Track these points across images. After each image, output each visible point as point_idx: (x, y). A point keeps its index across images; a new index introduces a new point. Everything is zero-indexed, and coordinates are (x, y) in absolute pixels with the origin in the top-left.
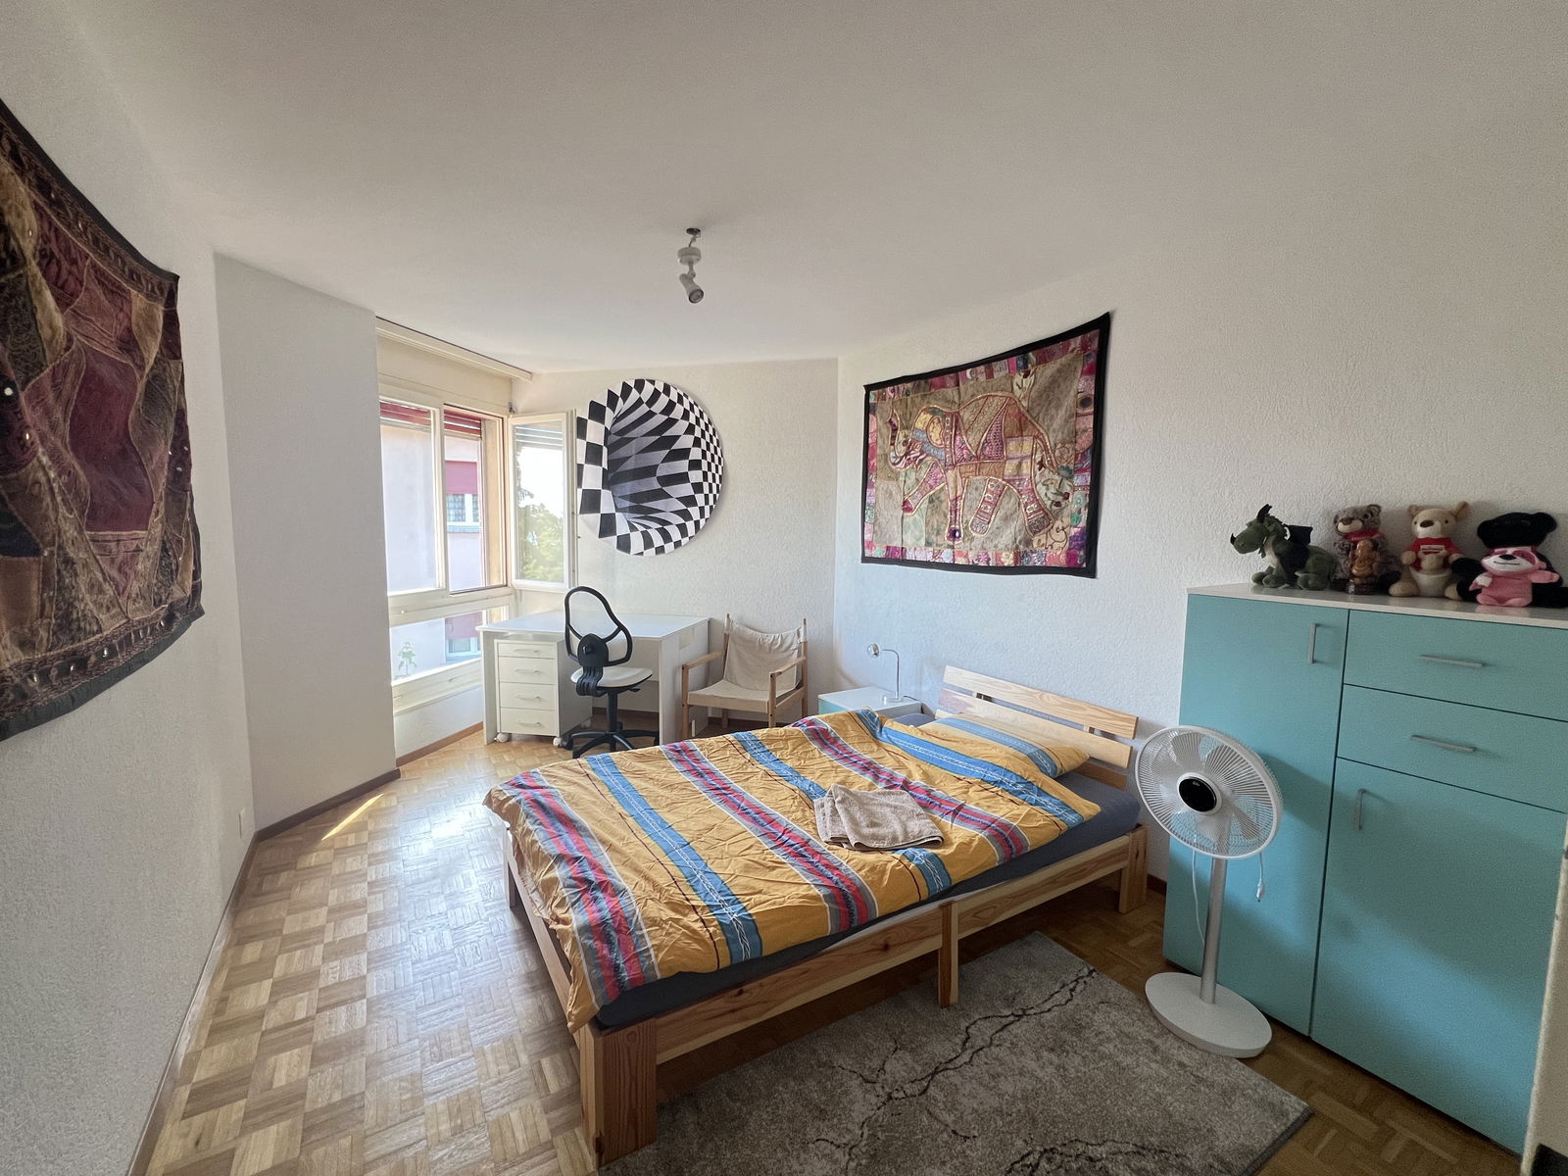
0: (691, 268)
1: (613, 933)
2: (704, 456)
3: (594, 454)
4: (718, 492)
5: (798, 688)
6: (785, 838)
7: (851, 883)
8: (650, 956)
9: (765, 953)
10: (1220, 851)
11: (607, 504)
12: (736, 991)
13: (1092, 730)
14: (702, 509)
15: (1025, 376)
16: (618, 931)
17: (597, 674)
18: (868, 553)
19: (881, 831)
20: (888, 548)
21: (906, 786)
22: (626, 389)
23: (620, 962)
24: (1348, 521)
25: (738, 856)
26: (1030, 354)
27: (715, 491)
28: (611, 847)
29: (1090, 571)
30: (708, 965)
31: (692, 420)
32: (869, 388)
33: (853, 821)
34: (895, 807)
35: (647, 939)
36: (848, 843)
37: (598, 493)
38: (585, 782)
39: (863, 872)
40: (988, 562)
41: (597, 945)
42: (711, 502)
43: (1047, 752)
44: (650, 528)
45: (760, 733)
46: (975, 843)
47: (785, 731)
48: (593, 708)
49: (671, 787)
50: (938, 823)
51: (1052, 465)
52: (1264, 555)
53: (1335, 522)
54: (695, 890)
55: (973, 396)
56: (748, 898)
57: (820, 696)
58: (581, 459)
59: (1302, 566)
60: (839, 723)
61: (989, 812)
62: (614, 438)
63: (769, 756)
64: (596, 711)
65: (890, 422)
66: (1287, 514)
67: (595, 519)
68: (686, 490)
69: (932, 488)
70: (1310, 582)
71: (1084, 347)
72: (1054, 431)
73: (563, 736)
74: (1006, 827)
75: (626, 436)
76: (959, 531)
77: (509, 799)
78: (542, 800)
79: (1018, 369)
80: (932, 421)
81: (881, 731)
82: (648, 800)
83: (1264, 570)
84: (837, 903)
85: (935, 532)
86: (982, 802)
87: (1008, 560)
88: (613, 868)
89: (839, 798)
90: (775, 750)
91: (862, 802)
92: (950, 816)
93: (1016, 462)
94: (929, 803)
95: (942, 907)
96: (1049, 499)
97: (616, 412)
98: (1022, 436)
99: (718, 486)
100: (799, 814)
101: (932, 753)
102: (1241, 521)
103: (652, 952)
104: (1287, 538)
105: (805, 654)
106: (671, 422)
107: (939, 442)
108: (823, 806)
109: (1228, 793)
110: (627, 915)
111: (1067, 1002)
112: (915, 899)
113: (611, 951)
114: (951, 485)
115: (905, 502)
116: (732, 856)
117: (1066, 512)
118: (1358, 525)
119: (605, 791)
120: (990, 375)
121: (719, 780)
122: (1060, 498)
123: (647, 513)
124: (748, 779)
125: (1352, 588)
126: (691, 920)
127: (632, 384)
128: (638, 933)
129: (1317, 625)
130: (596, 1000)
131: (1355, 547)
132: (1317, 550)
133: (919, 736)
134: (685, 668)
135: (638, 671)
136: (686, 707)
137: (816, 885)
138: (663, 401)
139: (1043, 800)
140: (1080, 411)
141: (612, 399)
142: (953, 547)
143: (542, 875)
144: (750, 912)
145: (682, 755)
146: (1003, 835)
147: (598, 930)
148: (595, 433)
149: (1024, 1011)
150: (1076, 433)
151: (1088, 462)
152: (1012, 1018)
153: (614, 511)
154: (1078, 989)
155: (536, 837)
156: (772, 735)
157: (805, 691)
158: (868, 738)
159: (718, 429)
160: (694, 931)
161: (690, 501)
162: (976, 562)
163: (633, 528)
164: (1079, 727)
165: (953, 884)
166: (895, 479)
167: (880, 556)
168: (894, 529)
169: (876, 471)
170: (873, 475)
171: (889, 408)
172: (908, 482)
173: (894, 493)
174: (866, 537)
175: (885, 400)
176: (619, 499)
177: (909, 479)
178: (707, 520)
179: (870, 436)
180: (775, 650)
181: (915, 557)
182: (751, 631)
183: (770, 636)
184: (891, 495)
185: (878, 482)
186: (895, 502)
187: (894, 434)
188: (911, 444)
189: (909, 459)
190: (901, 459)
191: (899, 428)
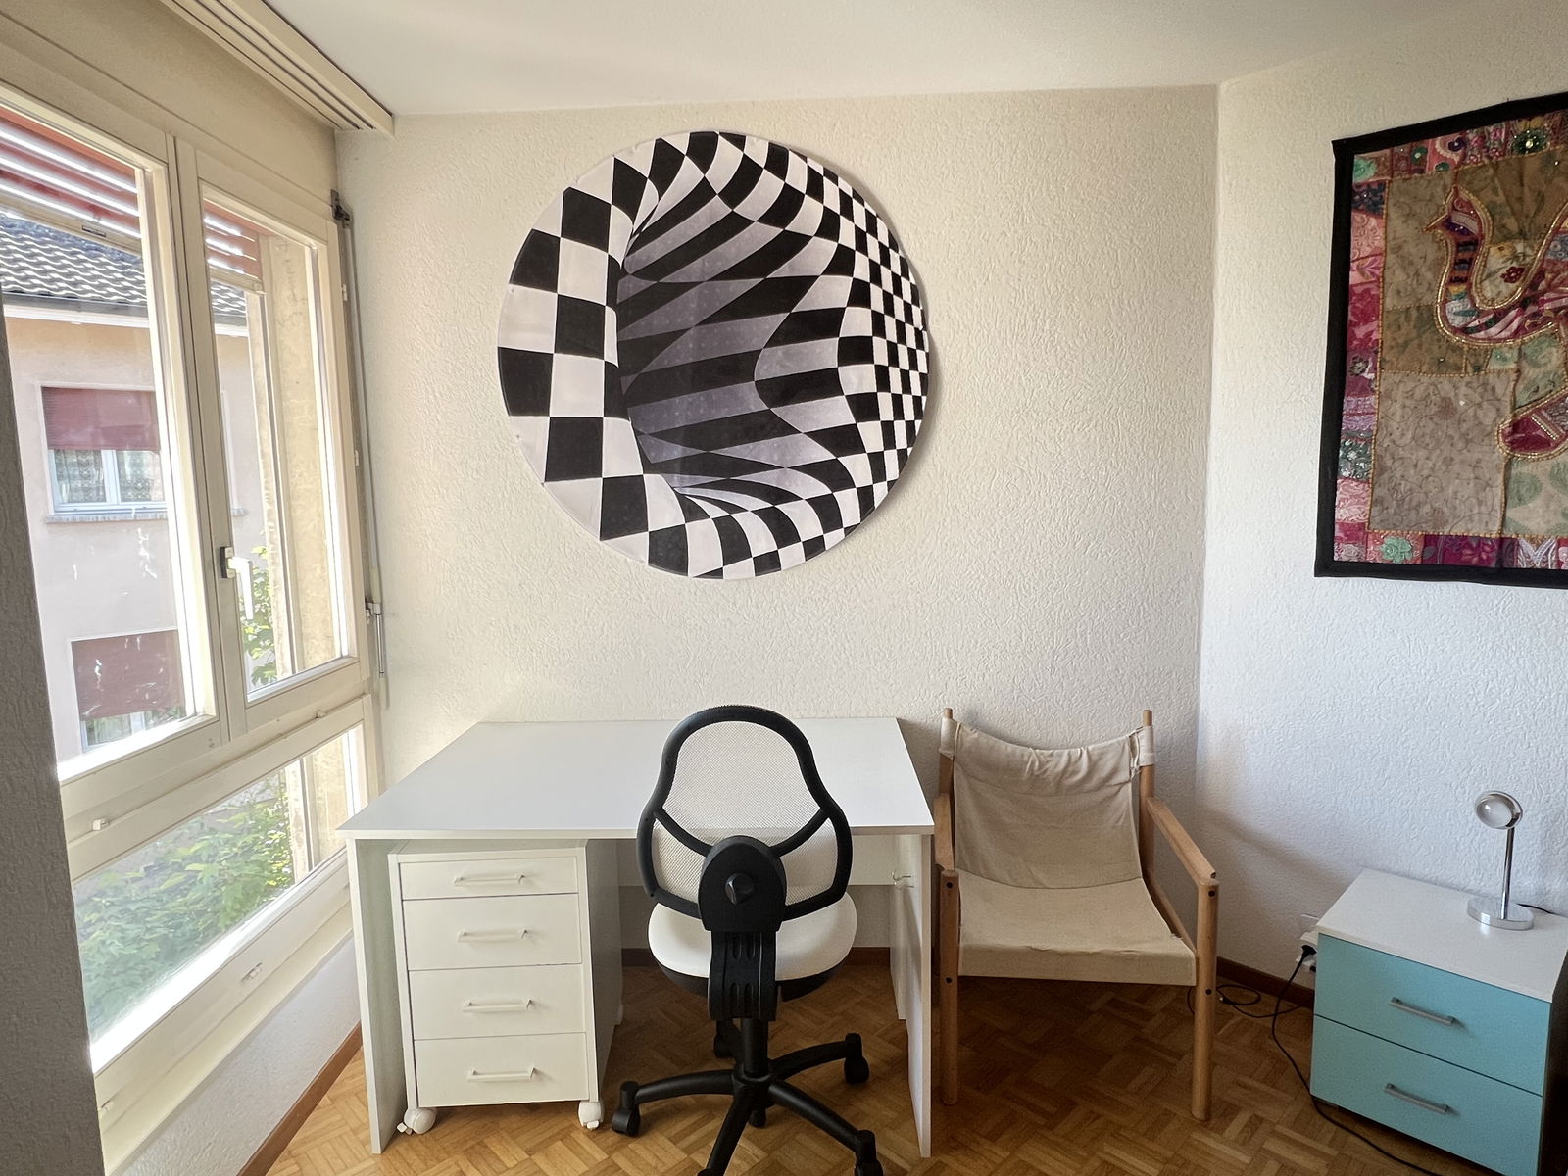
2: (879, 328)
3: (578, 328)
4: (919, 413)
11: (620, 454)
14: (877, 460)
17: (761, 951)
18: (1345, 552)
20: (1428, 540)
22: (666, 161)
27: (909, 413)
31: (847, 238)
32: (1346, 151)
37: (592, 427)
42: (901, 440)
44: (740, 509)
58: (547, 340)
62: (631, 287)
65: (1449, 225)
67: (588, 491)
68: (835, 412)
97: (642, 214)
99: (917, 400)
105: (1150, 790)
106: (793, 243)
115: (1516, 426)
123: (731, 475)
127: (682, 145)
136: (955, 983)
138: (768, 189)
141: (627, 184)
148: (583, 273)
153: (637, 469)
161: (844, 440)
163: (692, 512)
166: (1470, 369)
167: (1398, 560)
168: (1456, 493)
169: (1376, 352)
170: (1367, 362)
171: (1439, 189)
172: (1530, 372)
173: (1462, 403)
174: (1342, 514)
175: (1422, 171)
176: (653, 440)
177: (1535, 365)
178: (891, 484)
179: (1354, 265)
180: (1072, 787)
181: (1560, 563)
182: (1011, 747)
183: (1060, 755)
184: (1447, 408)
185: (1389, 378)
186: (1465, 426)
187: (1466, 255)
188: (1541, 275)
189: (1535, 315)
190: (1498, 316)
191: (1487, 238)
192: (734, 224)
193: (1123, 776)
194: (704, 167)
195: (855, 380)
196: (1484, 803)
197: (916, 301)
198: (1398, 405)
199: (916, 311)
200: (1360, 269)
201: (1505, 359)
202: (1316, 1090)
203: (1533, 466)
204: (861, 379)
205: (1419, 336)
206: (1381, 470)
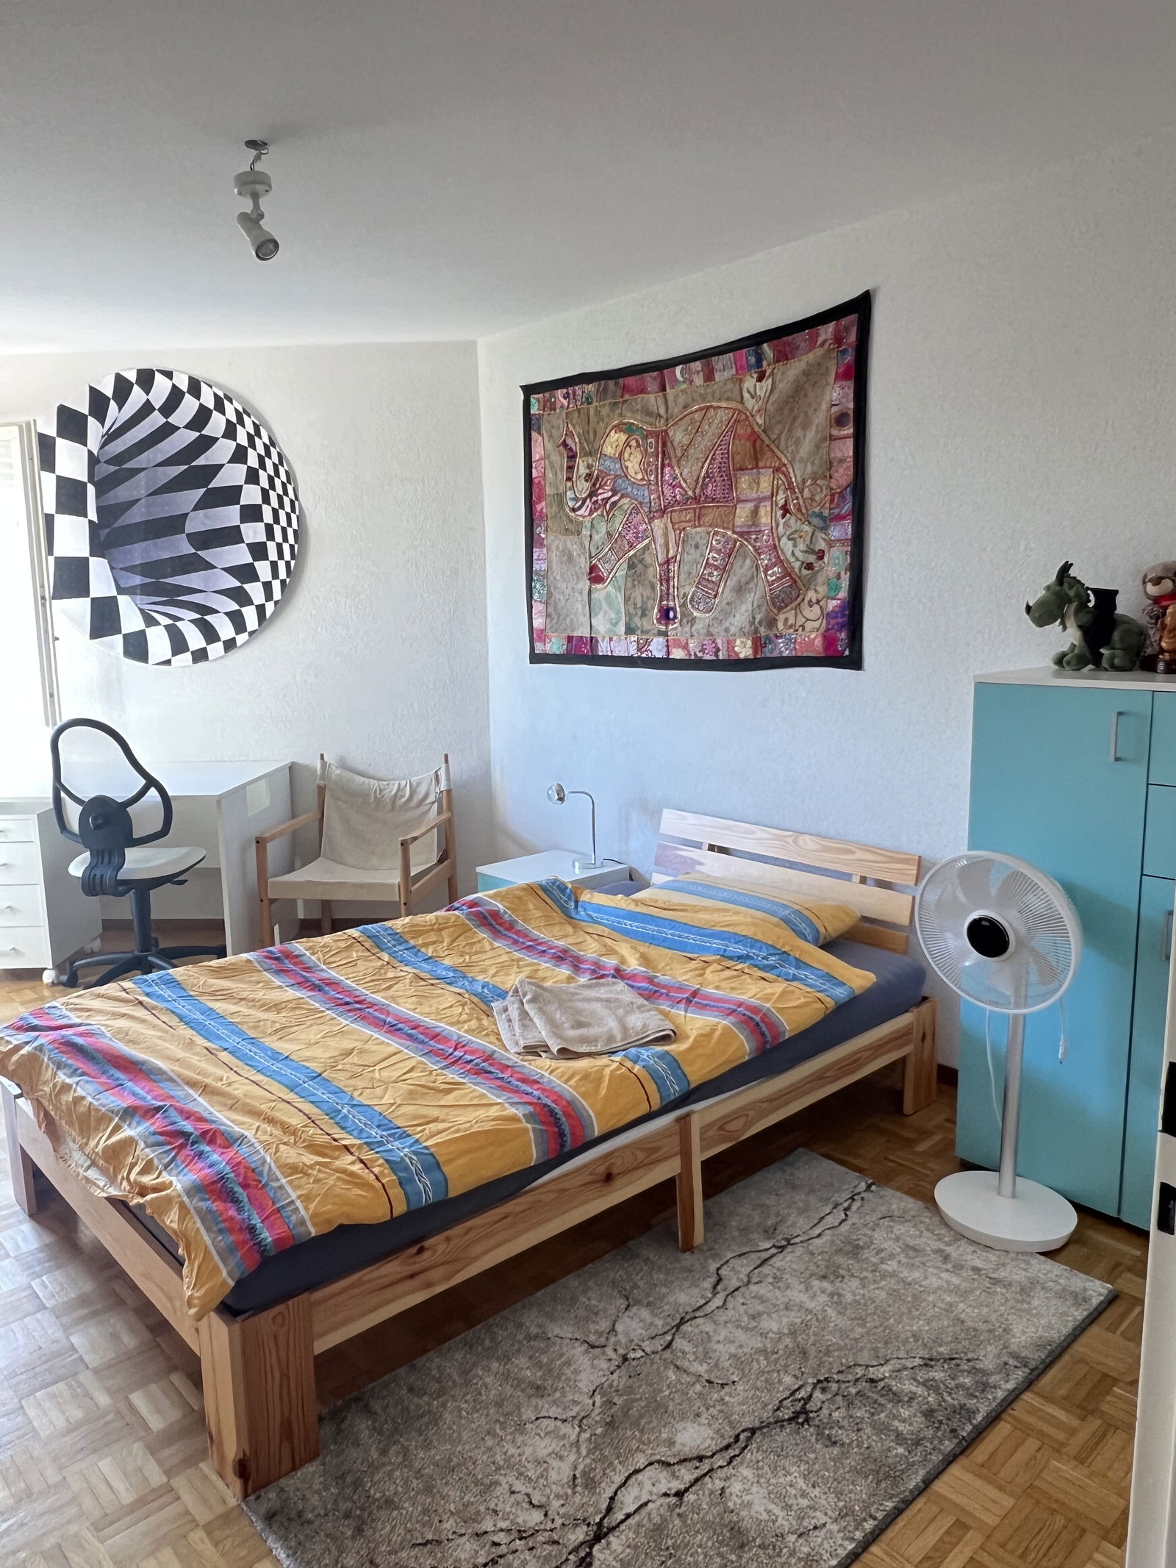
0: (256, 206)
1: (238, 1189)
2: (266, 499)
3: (70, 496)
4: (293, 556)
5: (440, 861)
6: (458, 1054)
7: (558, 1098)
8: (297, 1209)
9: (452, 1194)
10: (1017, 1006)
11: (101, 580)
12: (414, 1250)
13: (863, 880)
14: (267, 587)
15: (760, 379)
16: (245, 1186)
17: (116, 860)
18: (539, 648)
19: (592, 1031)
20: (570, 639)
21: (619, 973)
22: (122, 389)
23: (256, 1221)
24: (1157, 581)
25: (396, 1082)
26: (765, 346)
27: (287, 556)
28: (206, 1090)
29: (855, 662)
30: (375, 1211)
31: (242, 439)
32: (529, 390)
33: (552, 1023)
34: (608, 1000)
35: (289, 1190)
36: (547, 1049)
37: (83, 563)
38: (141, 1013)
39: (572, 1082)
40: (716, 654)
41: (216, 1206)
42: (283, 575)
43: (807, 913)
44: (180, 619)
45: (400, 924)
46: (717, 1034)
47: (437, 918)
48: (103, 921)
49: (277, 1007)
50: (666, 1015)
51: (799, 510)
52: (1065, 628)
53: (1144, 583)
54: (343, 1128)
55: (686, 407)
56: (419, 1129)
57: (480, 869)
58: (50, 506)
59: (1107, 642)
60: (516, 901)
61: (736, 996)
62: (105, 470)
63: (416, 955)
64: (110, 927)
65: (565, 444)
66: (1091, 576)
67: (81, 607)
68: (239, 555)
69: (631, 546)
70: (1116, 661)
71: (838, 340)
72: (801, 460)
73: (58, 967)
74: (755, 1010)
75: (126, 466)
76: (674, 609)
77: (17, 1048)
78: (80, 1041)
79: (749, 367)
80: (627, 444)
81: (576, 907)
82: (244, 1028)
83: (1066, 648)
84: (542, 1123)
85: (639, 613)
86: (724, 984)
87: (744, 650)
88: (218, 1115)
89: (528, 997)
90: (426, 945)
91: (563, 999)
92: (682, 1006)
93: (750, 505)
94: (652, 991)
95: (678, 1120)
96: (797, 559)
97: (107, 424)
98: (757, 467)
99: (292, 547)
100: (474, 1024)
101: (651, 929)
102: (1037, 587)
103: (298, 1203)
104: (1091, 605)
105: (450, 808)
106: (206, 443)
107: (639, 476)
108: (506, 1010)
109: (1022, 929)
110: (253, 1166)
111: (841, 1223)
112: (643, 1109)
113: (240, 1210)
114: (660, 541)
115: (593, 568)
116: (386, 1083)
117: (821, 579)
118: (1167, 585)
119: (174, 1021)
120: (709, 376)
121: (348, 992)
122: (812, 558)
123: (173, 596)
124: (389, 988)
125: (1161, 666)
126: (346, 1161)
127: (132, 377)
128: (274, 1184)
129: (1120, 714)
130: (229, 1274)
131: (1164, 614)
132: (1126, 620)
133: (632, 907)
134: (260, 842)
135: (183, 850)
136: (266, 902)
137: (512, 1104)
138: (189, 407)
139: (802, 973)
140: (835, 432)
141: (98, 403)
142: (665, 634)
143: (101, 1141)
144: (425, 1144)
145: (286, 966)
146: (755, 1022)
147: (216, 1189)
148: (71, 460)
149: (788, 1240)
150: (831, 463)
151: (848, 507)
152: (774, 1251)
153: (114, 593)
154: (854, 1207)
155: (80, 1092)
156: (417, 925)
157: (453, 867)
158: (558, 916)
159: (286, 452)
160: (352, 1174)
161: (246, 573)
162: (700, 655)
163: (150, 621)
164: (847, 877)
165: (692, 1086)
166: (576, 534)
167: (558, 653)
168: (575, 609)
169: (544, 521)
170: (541, 527)
171: (561, 422)
172: (596, 537)
173: (574, 554)
174: (536, 623)
175: (555, 410)
176: (123, 573)
177: (597, 532)
178: (276, 603)
179: (533, 465)
180: (401, 807)
181: (611, 652)
182: (362, 779)
183: (394, 785)
184: (570, 558)
185: (550, 538)
186: (576, 568)
187: (571, 464)
188: (597, 479)
189: (595, 502)
190: (584, 502)
191: (578, 454)
192: (168, 430)
194: (147, 391)
197: (289, 481)
198: (554, 555)
199: (290, 488)
200: (535, 468)
201: (587, 528)
204: (255, 533)
205: (558, 512)
206: (550, 595)
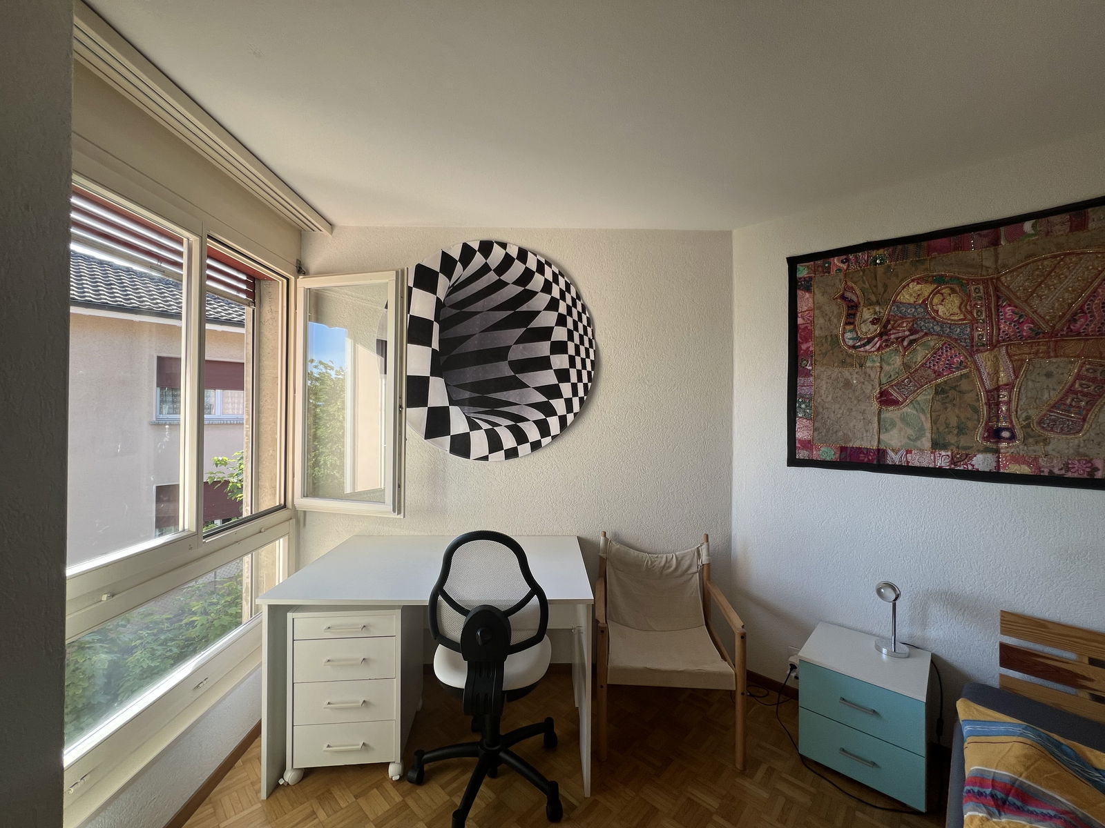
3: (417, 331)
4: (590, 380)
11: (438, 394)
17: (495, 674)
18: (802, 454)
20: (844, 449)
22: (467, 252)
27: (585, 379)
31: (556, 293)
32: (793, 262)
37: (425, 381)
40: (1091, 472)
42: (581, 393)
44: (499, 425)
62: (449, 312)
65: (843, 297)
67: (420, 414)
75: (466, 310)
76: (1010, 430)
80: (934, 293)
85: (955, 431)
97: (454, 279)
105: (708, 577)
106: (528, 295)
107: (958, 317)
114: (986, 370)
115: (882, 394)
120: (1079, 226)
123: (495, 407)
127: (476, 246)
134: (604, 632)
136: (605, 688)
138: (517, 269)
141: (448, 263)
142: (996, 451)
148: (423, 304)
153: (447, 404)
159: (588, 304)
161: (553, 391)
163: (474, 426)
166: (858, 366)
167: (828, 459)
168: (854, 426)
169: (812, 356)
170: (808, 361)
171: (837, 281)
172: (886, 368)
173: (855, 382)
174: (799, 435)
175: (829, 273)
176: (455, 389)
177: (889, 364)
178: (575, 414)
179: (799, 315)
180: (667, 575)
181: (908, 462)
182: (636, 552)
183: (662, 558)
184: (847, 384)
185: (818, 370)
186: (857, 394)
187: (852, 312)
188: (888, 322)
189: (886, 340)
190: (870, 340)
191: (862, 304)
192: (500, 285)
193: (694, 569)
194: (486, 256)
195: (558, 363)
196: (881, 588)
197: (589, 324)
198: (824, 382)
199: (589, 330)
200: (802, 317)
201: (874, 361)
202: (801, 751)
203: (891, 413)
204: (561, 362)
205: (832, 349)
206: (817, 414)
